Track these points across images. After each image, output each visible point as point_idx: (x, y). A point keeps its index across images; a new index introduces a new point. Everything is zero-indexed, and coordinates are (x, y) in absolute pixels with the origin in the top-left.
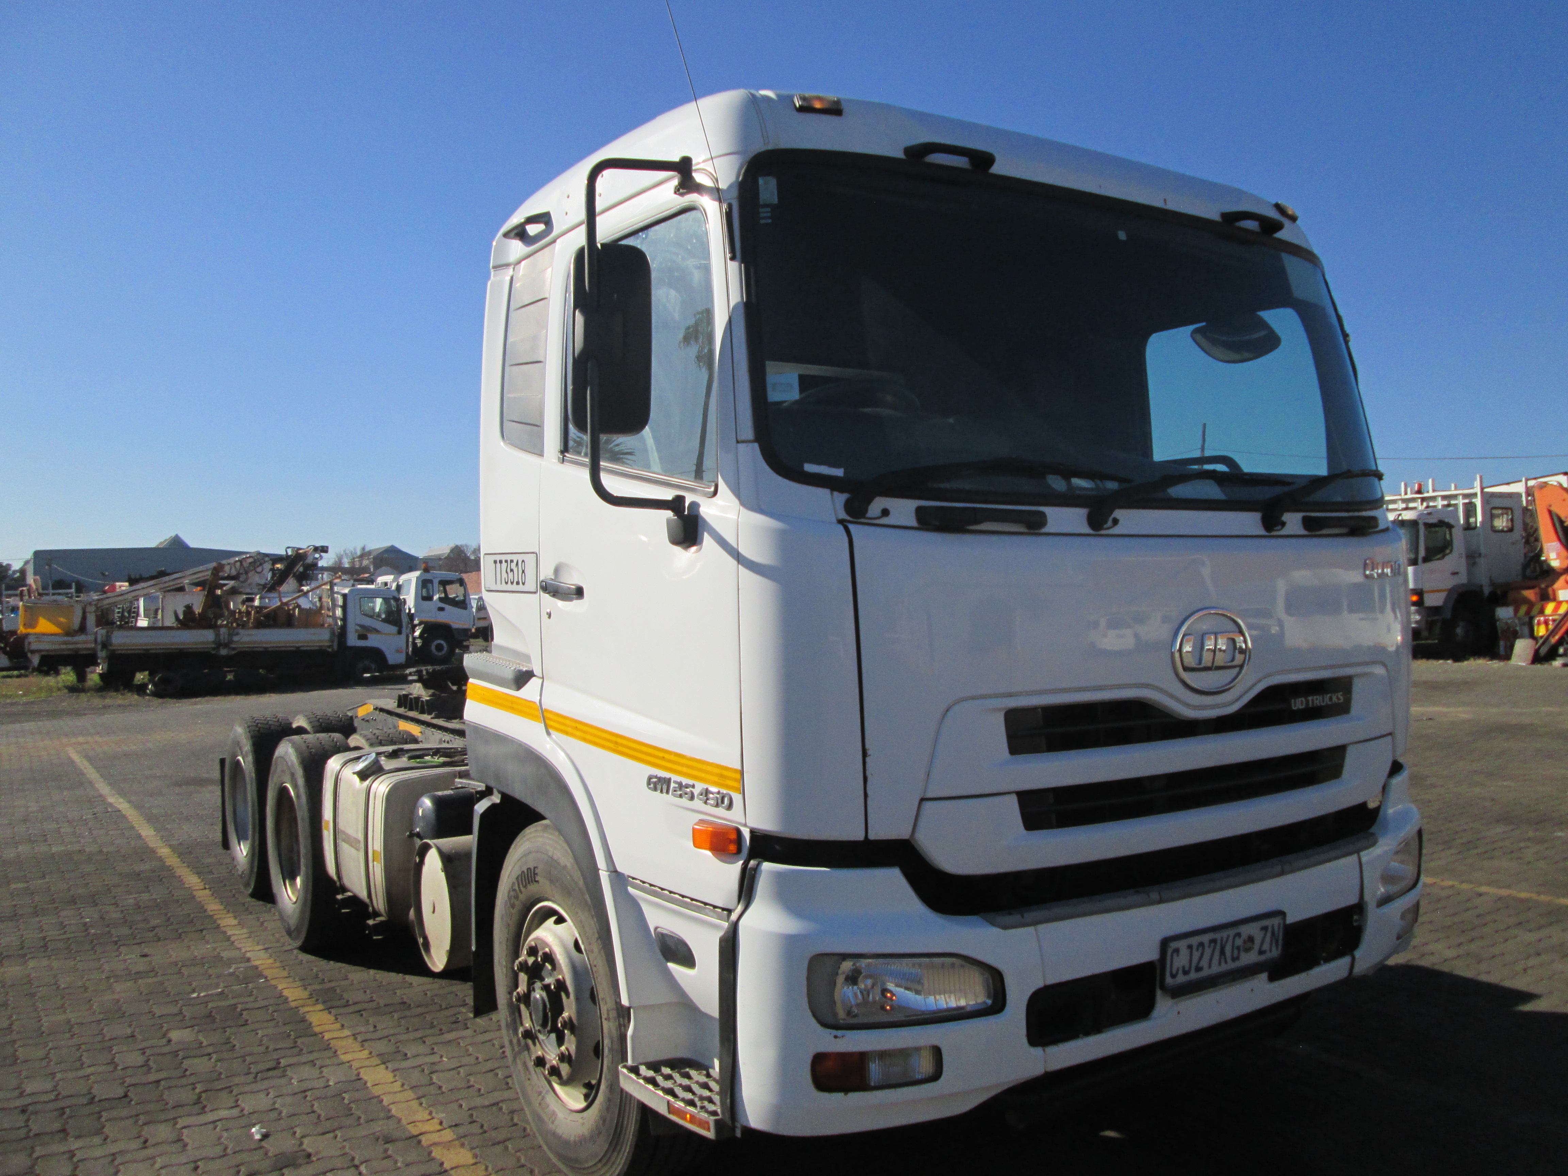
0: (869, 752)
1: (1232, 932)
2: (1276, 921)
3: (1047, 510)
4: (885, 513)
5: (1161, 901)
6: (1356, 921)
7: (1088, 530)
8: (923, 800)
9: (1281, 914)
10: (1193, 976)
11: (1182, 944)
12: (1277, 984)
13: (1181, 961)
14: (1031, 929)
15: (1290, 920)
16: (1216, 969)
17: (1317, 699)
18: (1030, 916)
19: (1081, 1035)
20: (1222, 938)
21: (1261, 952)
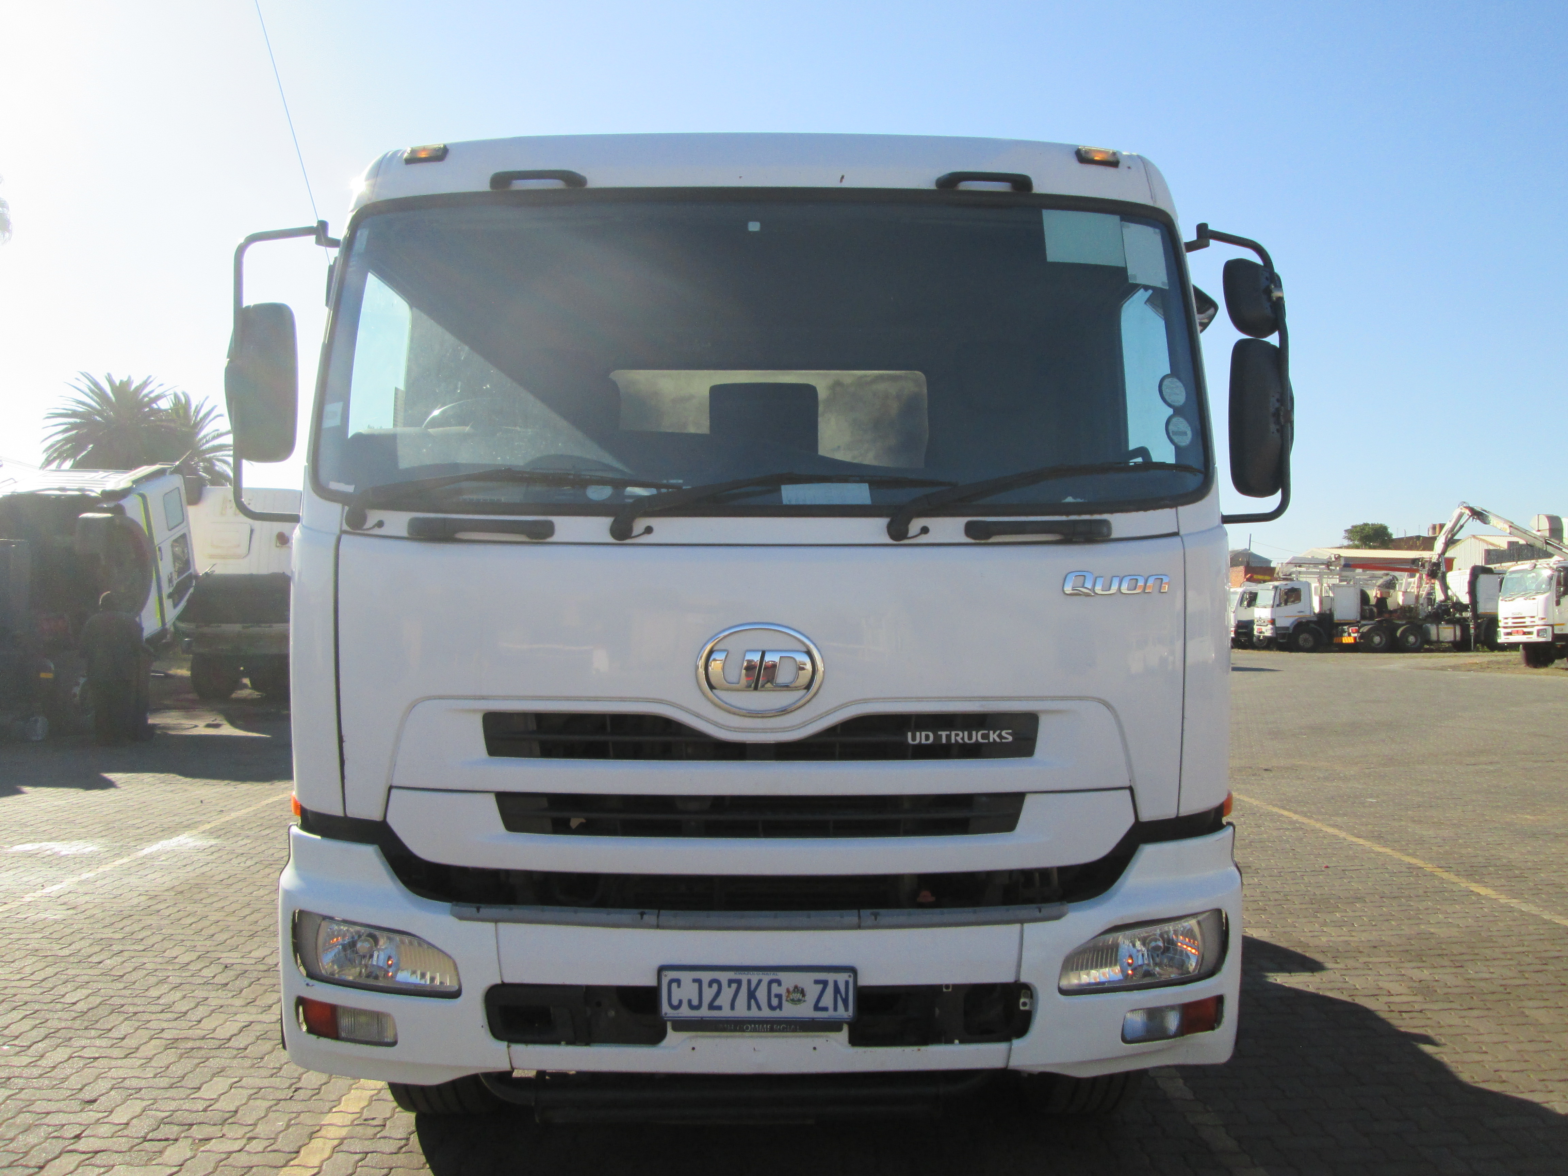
0: (345, 739)
1: (766, 977)
2: (842, 978)
3: (557, 520)
4: (380, 524)
5: (658, 927)
6: (1024, 1004)
7: (612, 540)
8: (391, 788)
9: (852, 970)
10: (704, 1012)
11: (686, 977)
12: (860, 1050)
13: (686, 991)
14: (490, 926)
15: (866, 980)
16: (741, 1011)
17: (957, 735)
18: (486, 911)
19: (563, 1043)
20: (749, 981)
21: (817, 1008)
